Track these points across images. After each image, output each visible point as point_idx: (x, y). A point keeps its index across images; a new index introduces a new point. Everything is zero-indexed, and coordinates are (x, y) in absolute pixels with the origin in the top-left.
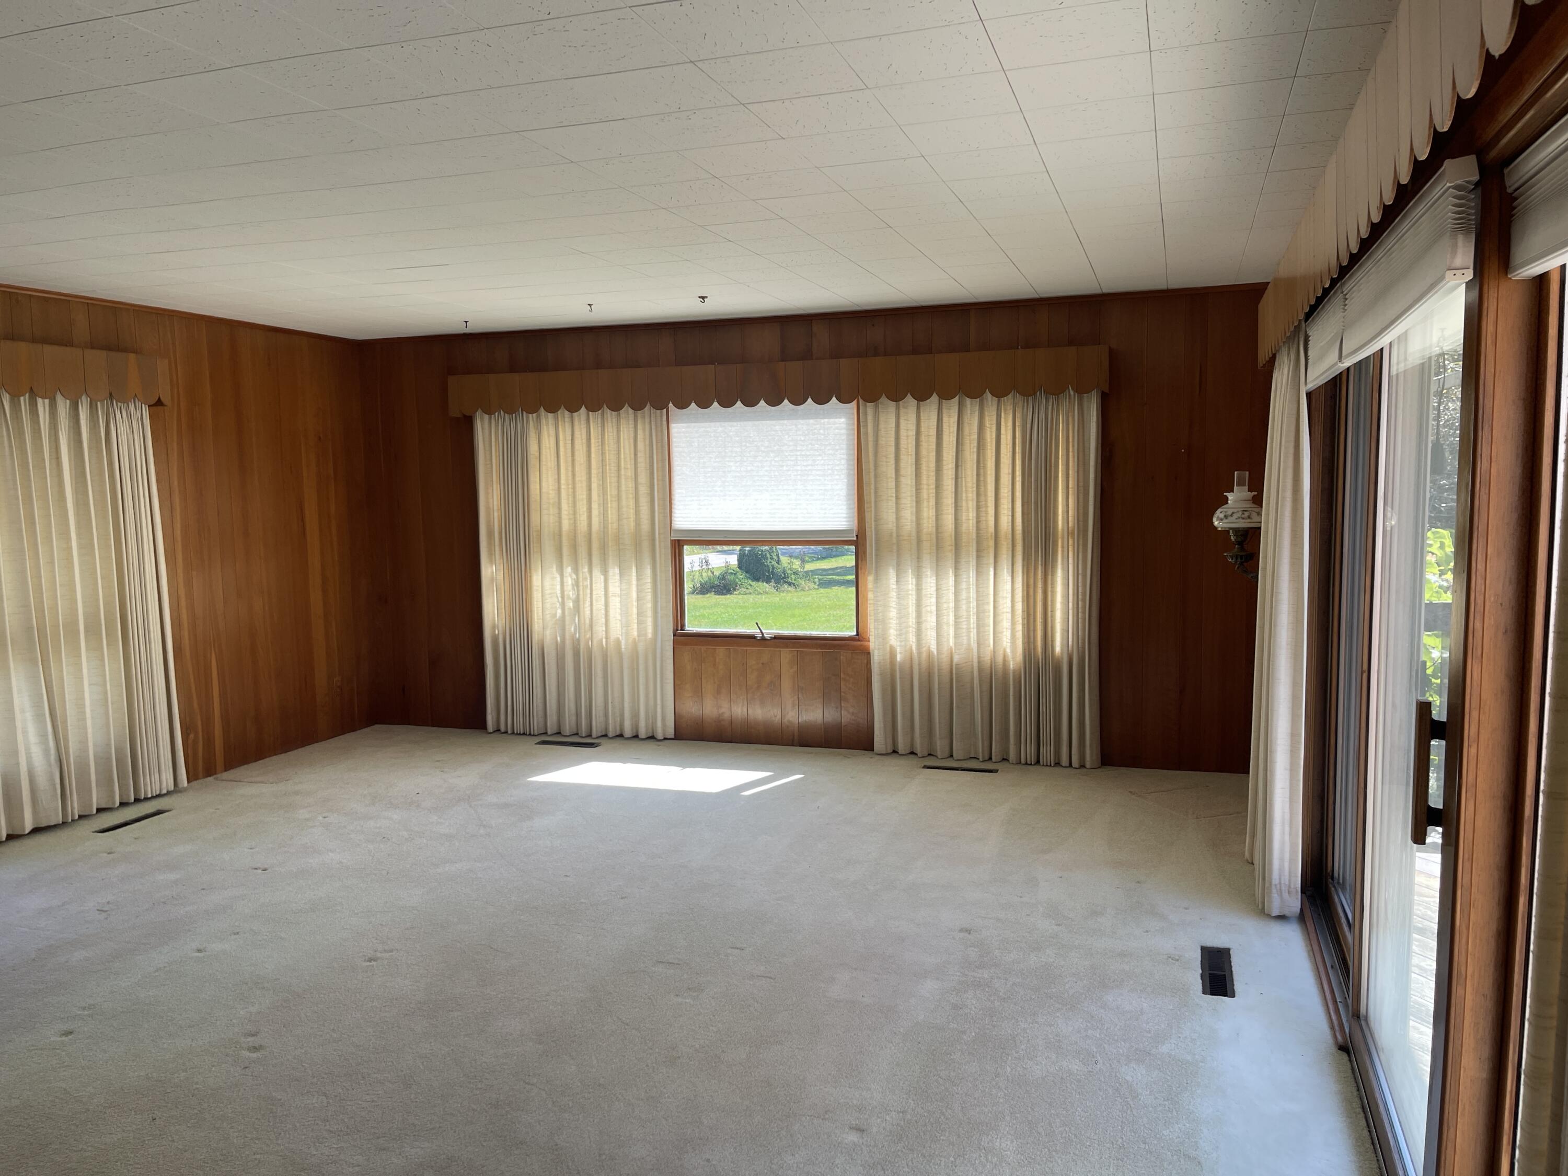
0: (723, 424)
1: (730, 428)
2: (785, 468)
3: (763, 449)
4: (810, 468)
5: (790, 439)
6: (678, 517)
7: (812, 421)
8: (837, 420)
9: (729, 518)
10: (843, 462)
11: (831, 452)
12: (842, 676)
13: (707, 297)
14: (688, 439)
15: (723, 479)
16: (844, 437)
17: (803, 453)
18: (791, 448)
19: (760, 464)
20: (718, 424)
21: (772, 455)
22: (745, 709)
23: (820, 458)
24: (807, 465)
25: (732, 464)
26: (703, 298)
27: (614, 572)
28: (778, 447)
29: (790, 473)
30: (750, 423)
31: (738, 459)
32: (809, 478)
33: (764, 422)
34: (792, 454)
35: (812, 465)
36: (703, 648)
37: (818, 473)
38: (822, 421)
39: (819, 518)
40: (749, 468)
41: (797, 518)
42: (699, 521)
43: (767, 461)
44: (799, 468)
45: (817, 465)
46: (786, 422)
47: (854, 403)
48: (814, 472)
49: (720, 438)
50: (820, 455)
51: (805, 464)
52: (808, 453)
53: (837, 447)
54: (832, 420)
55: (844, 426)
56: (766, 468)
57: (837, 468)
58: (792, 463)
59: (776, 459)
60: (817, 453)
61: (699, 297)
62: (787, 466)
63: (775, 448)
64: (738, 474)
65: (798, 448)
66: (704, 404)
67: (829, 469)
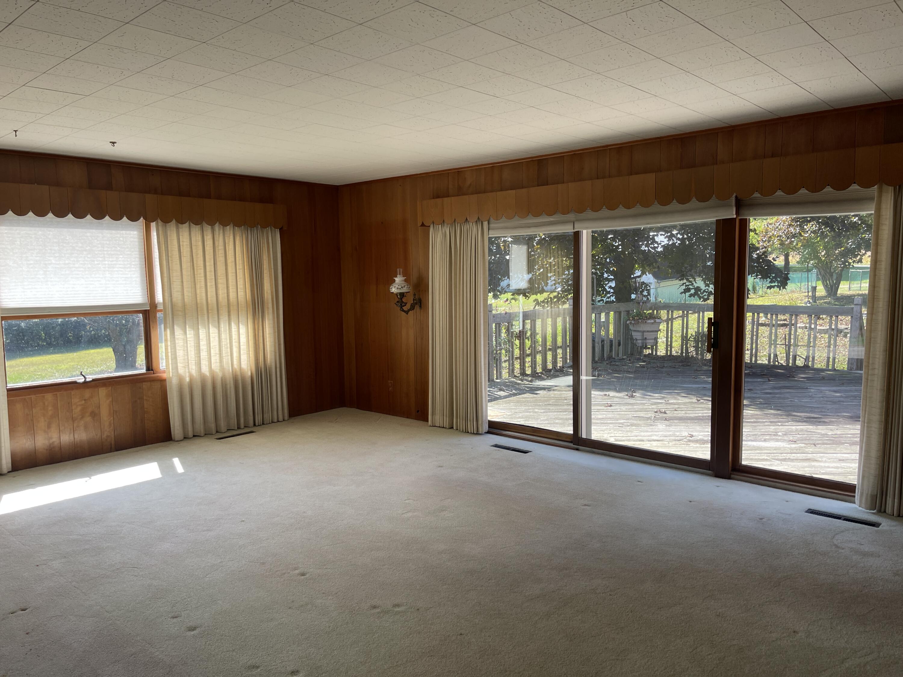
0: (42, 229)
1: (48, 232)
2: (96, 262)
3: (77, 248)
4: (115, 262)
5: (98, 242)
6: (4, 299)
7: (114, 232)
8: (132, 232)
9: (52, 298)
10: (137, 259)
11: (129, 253)
12: (145, 398)
13: (115, 143)
14: (11, 239)
15: (45, 269)
16: (137, 244)
17: (109, 253)
18: (100, 249)
19: (75, 259)
20: (38, 229)
21: (85, 253)
22: (72, 435)
23: (121, 256)
24: (112, 261)
25: (51, 258)
26: (114, 143)
28: (89, 248)
29: (100, 266)
30: (66, 230)
31: (57, 255)
32: (114, 270)
33: (77, 230)
34: (100, 253)
35: (116, 261)
36: (33, 397)
37: (120, 266)
38: (122, 232)
39: (123, 296)
40: (67, 262)
41: (107, 296)
42: (24, 301)
43: (81, 257)
44: (107, 262)
45: (120, 261)
46: (94, 231)
48: (117, 266)
49: (41, 239)
50: (121, 254)
51: (111, 260)
52: (112, 253)
53: (133, 250)
54: (128, 232)
55: (136, 236)
56: (81, 262)
57: (133, 263)
58: (101, 259)
59: (89, 256)
60: (119, 253)
61: (111, 142)
62: (97, 261)
63: (87, 248)
64: (58, 266)
65: (105, 249)
67: (128, 264)
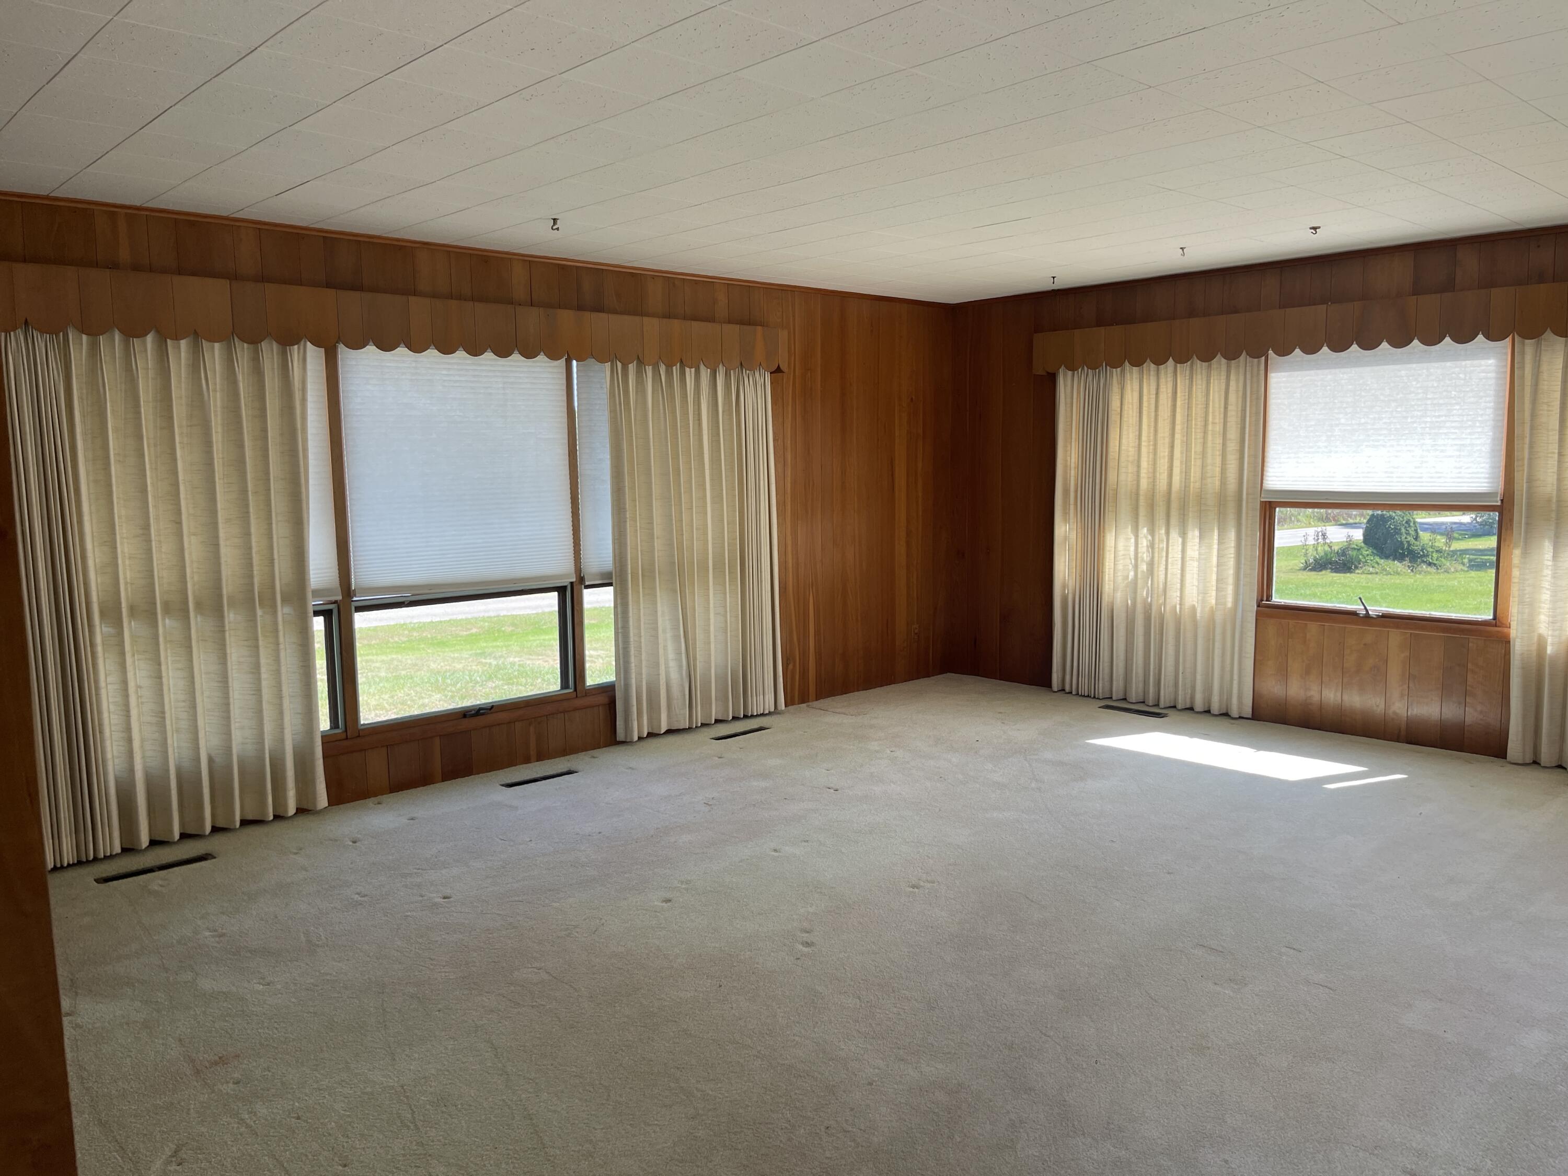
0: (1333, 371)
1: (1342, 376)
2: (1409, 420)
3: (1382, 398)
4: (1443, 418)
5: (1418, 385)
6: (1271, 477)
7: (1448, 364)
8: (1483, 362)
9: (1333, 477)
10: (1489, 411)
11: (1472, 400)
12: (1470, 666)
13: (1319, 228)
14: (1289, 389)
15: (1329, 434)
16: (1492, 382)
17: (1435, 402)
18: (1420, 396)
19: (1377, 416)
20: (1327, 371)
21: (1393, 404)
22: (1339, 694)
23: (1458, 407)
24: (1439, 416)
25: (1341, 416)
26: (1315, 228)
27: (1194, 534)
28: (1401, 395)
29: (1415, 425)
30: (1368, 369)
31: (1349, 410)
32: (1441, 431)
33: (1386, 367)
34: (1419, 403)
35: (1446, 416)
36: (1292, 622)
37: (1454, 424)
38: (1464, 363)
39: (1452, 478)
40: (1363, 421)
41: (1421, 478)
42: (1296, 481)
43: (1386, 412)
44: (1428, 419)
45: (1453, 416)
46: (1414, 365)
47: (1508, 340)
48: (1448, 424)
49: (1329, 388)
50: (1457, 404)
51: (1437, 414)
52: (1441, 401)
53: (1482, 394)
54: (1476, 362)
55: (1493, 368)
56: (1384, 420)
57: (1480, 419)
58: (1419, 414)
59: (1399, 410)
60: (1454, 402)
61: (1311, 228)
62: (1412, 417)
63: (1399, 397)
64: (1349, 428)
65: (1428, 396)
66: (1311, 349)
67: (1468, 421)
